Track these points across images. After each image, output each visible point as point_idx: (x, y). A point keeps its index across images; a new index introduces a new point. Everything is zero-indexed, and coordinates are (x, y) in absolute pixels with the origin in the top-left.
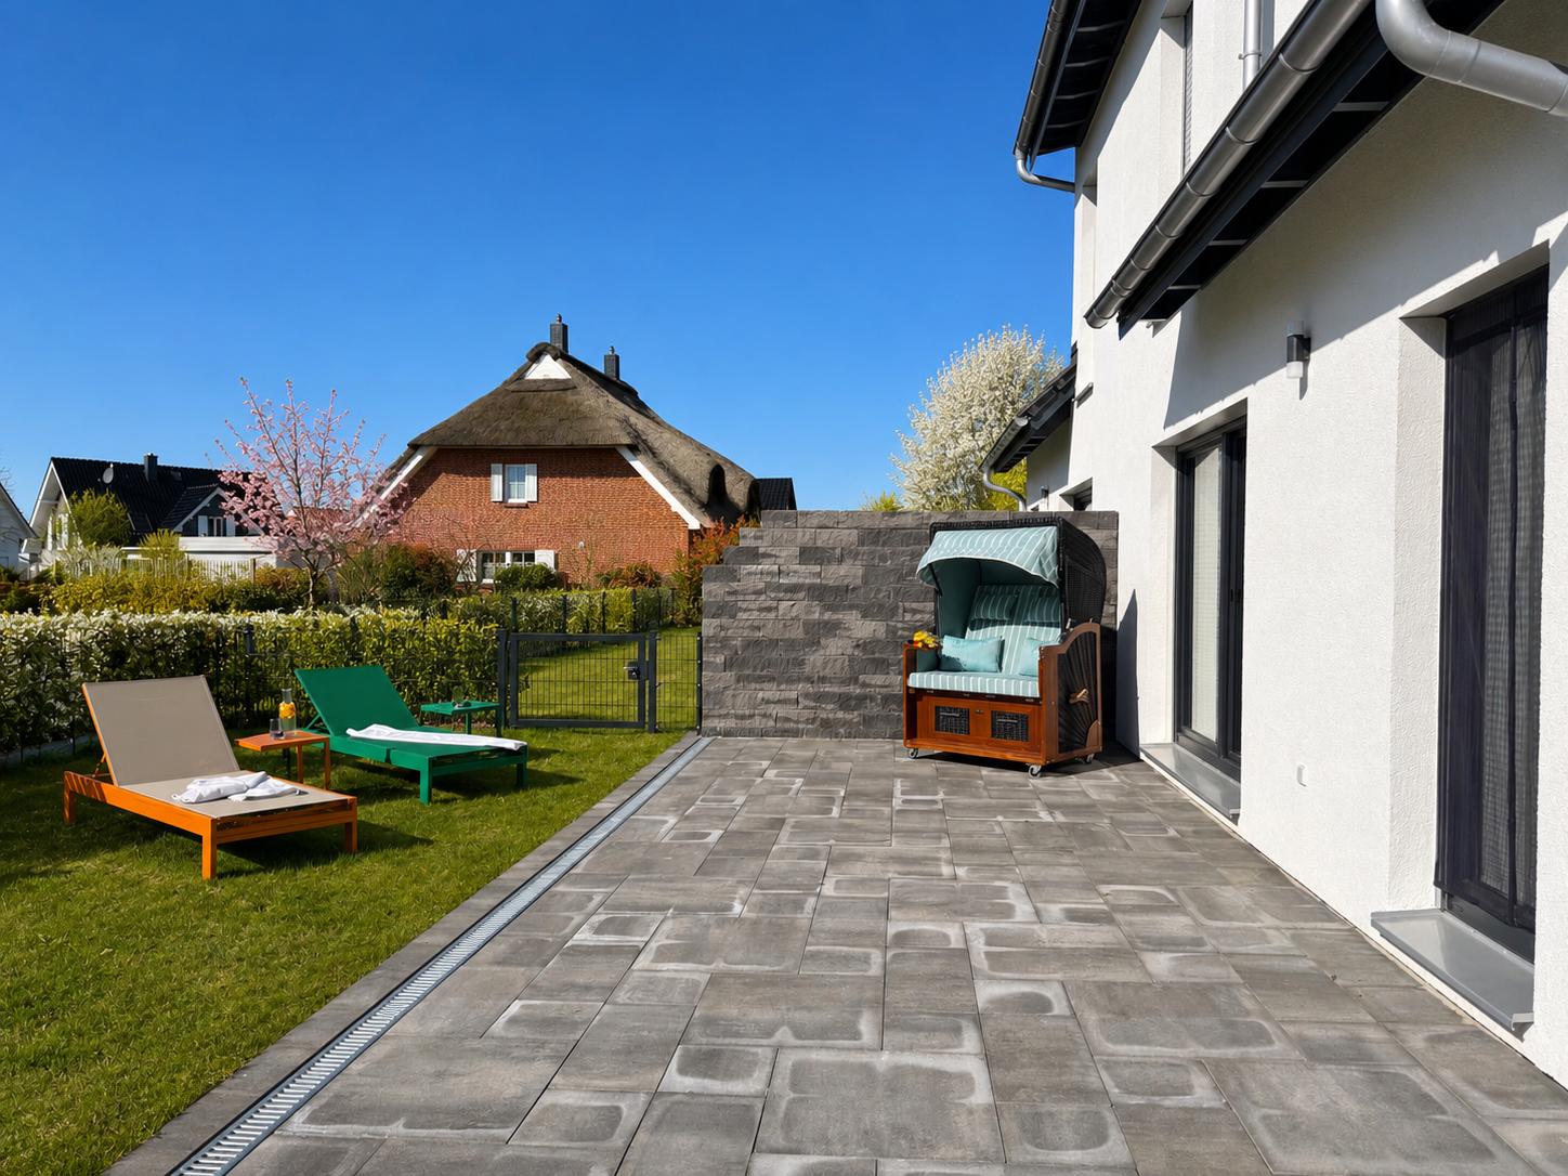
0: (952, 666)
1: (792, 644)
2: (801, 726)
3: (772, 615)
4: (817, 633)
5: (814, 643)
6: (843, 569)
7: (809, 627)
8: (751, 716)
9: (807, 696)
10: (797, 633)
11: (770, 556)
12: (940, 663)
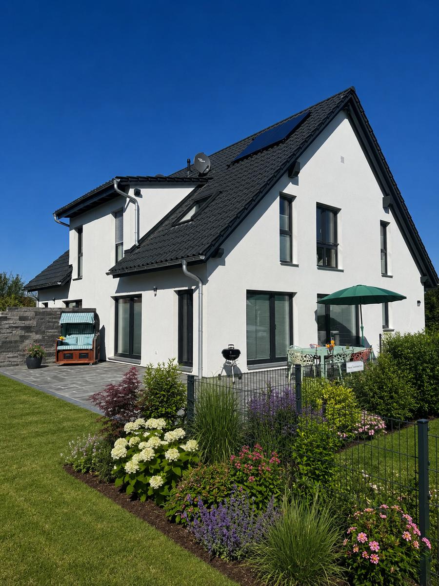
0: (67, 344)
1: (16, 342)
2: (18, 363)
3: (11, 334)
4: (23, 338)
5: (22, 342)
6: (31, 322)
7: (21, 337)
8: (4, 362)
9: (20, 355)
10: (18, 338)
11: (10, 319)
12: (62, 343)
